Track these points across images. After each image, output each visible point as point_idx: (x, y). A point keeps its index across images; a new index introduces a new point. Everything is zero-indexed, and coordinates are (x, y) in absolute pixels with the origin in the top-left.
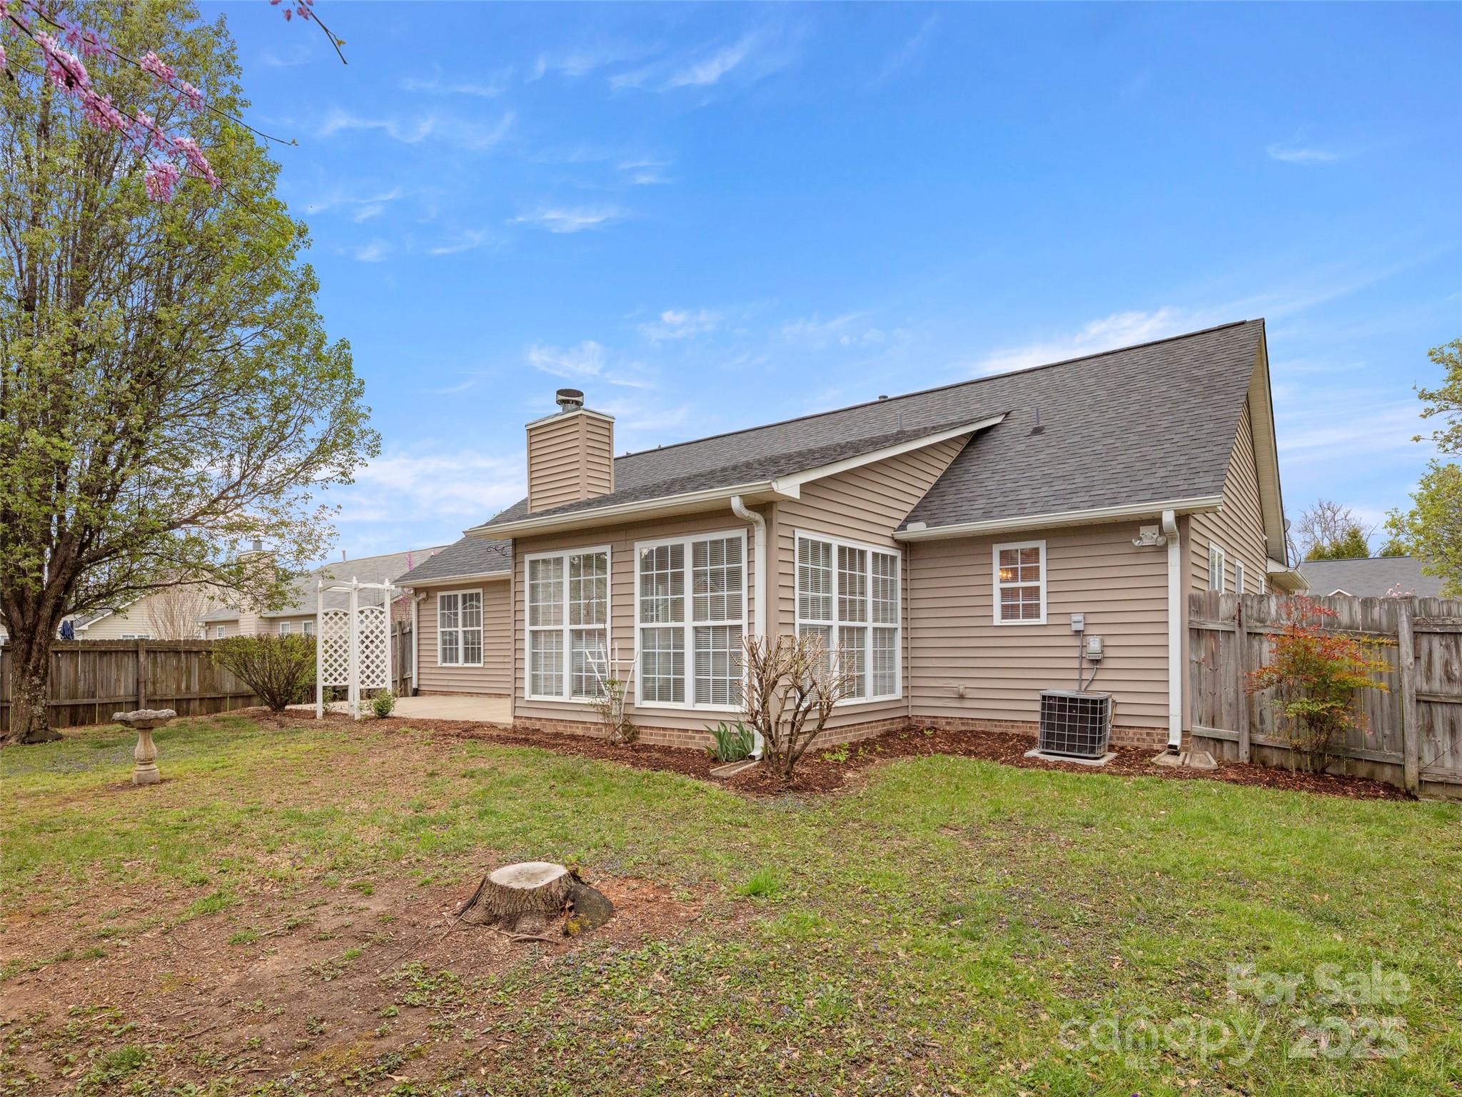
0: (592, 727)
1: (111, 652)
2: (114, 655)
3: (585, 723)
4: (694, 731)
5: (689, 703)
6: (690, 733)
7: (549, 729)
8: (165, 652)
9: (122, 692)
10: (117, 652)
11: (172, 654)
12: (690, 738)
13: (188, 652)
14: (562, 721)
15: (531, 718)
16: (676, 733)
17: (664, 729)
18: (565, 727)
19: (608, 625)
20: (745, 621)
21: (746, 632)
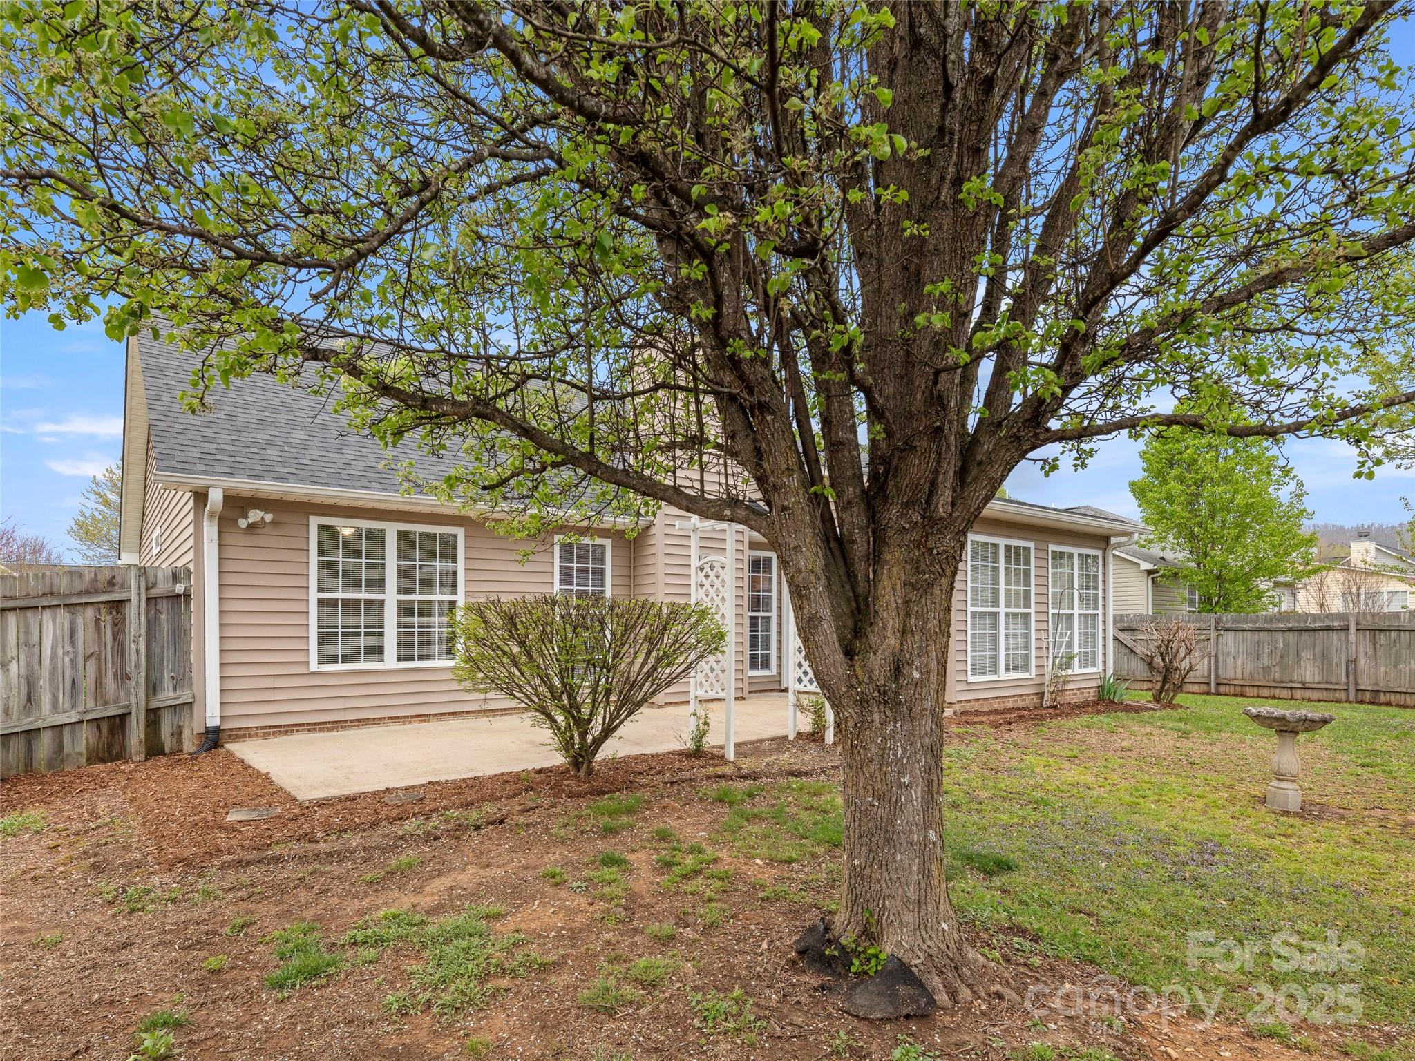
0: (1019, 699)
4: (1077, 689)
5: (1076, 669)
7: (986, 708)
14: (997, 698)
15: (970, 701)
16: (1069, 692)
18: (999, 703)
19: (1032, 610)
20: (1100, 612)
21: (1101, 618)
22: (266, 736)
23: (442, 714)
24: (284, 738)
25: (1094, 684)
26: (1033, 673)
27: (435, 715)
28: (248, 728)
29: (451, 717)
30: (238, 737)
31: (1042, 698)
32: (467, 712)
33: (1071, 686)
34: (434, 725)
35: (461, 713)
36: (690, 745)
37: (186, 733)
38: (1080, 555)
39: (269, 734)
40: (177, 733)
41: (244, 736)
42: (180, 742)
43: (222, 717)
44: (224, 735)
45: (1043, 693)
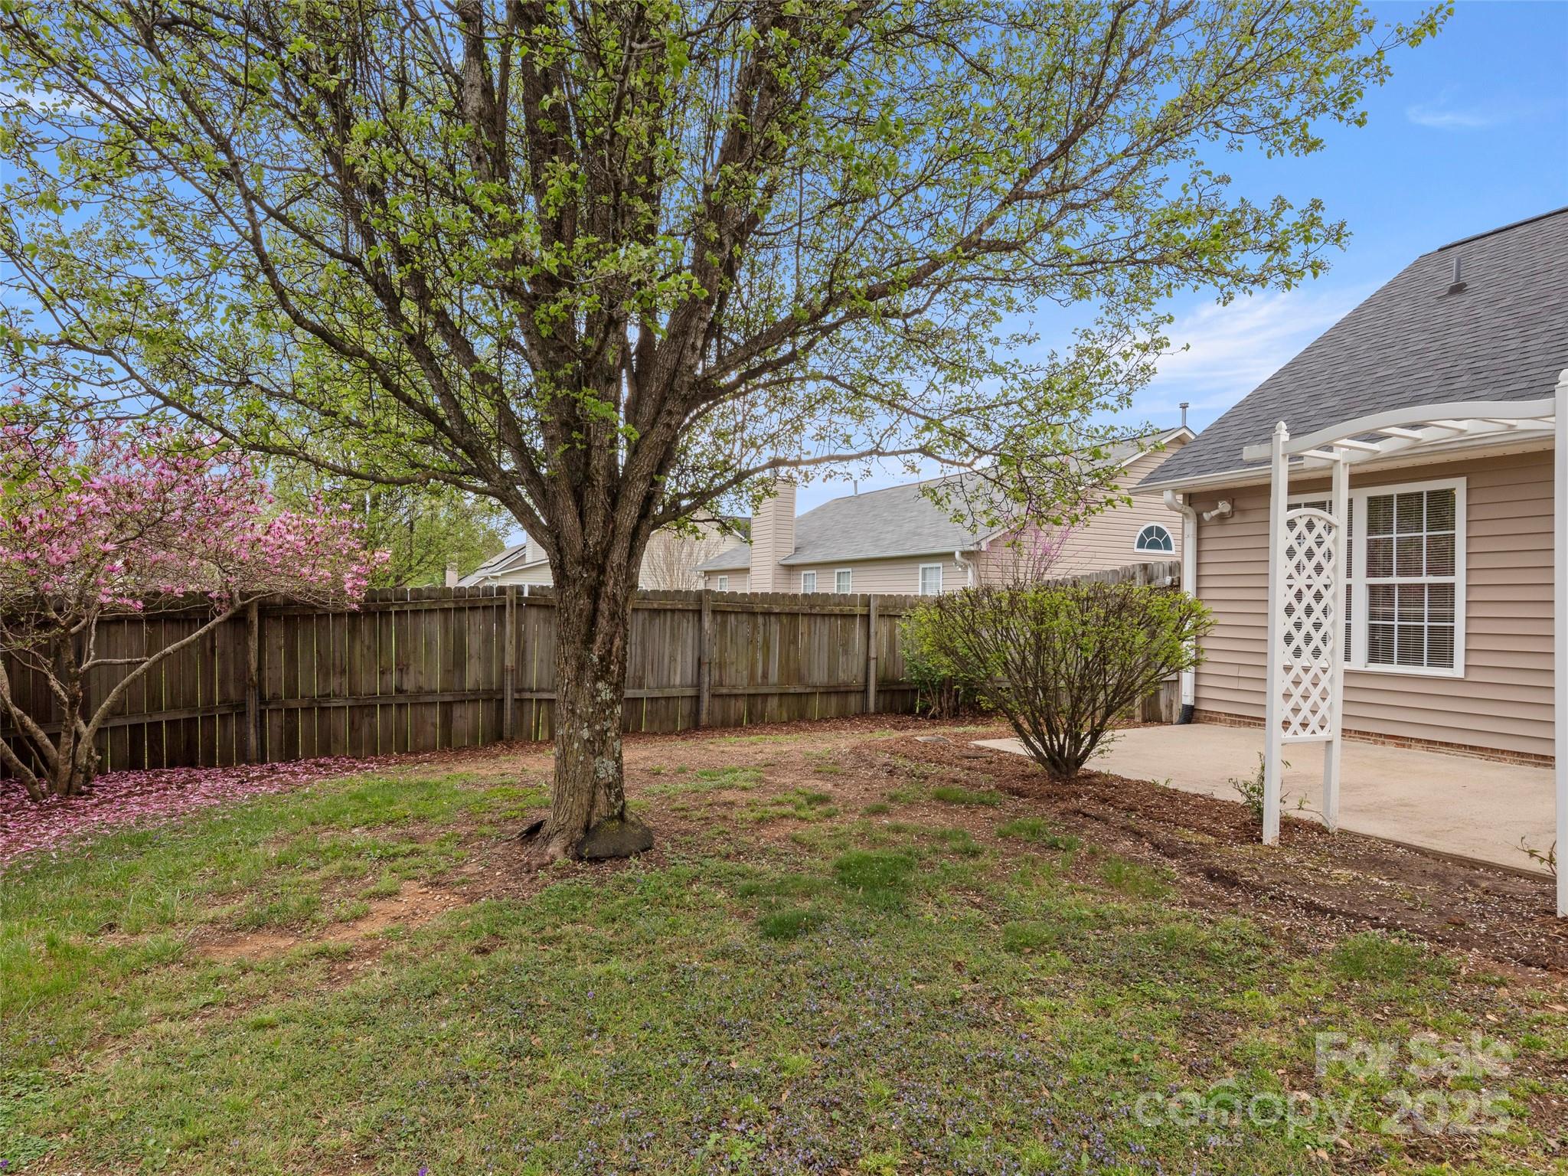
1: (665, 611)
2: (669, 614)
8: (736, 613)
9: (678, 681)
10: (673, 611)
11: (745, 617)
13: (767, 614)
22: (1233, 723)
23: (1429, 742)
27: (1419, 741)
28: (1218, 713)
29: (1445, 749)
30: (1211, 719)
34: (1418, 754)
35: (1459, 746)
40: (1170, 706)
41: (1215, 720)
43: (1197, 699)
44: (1196, 714)
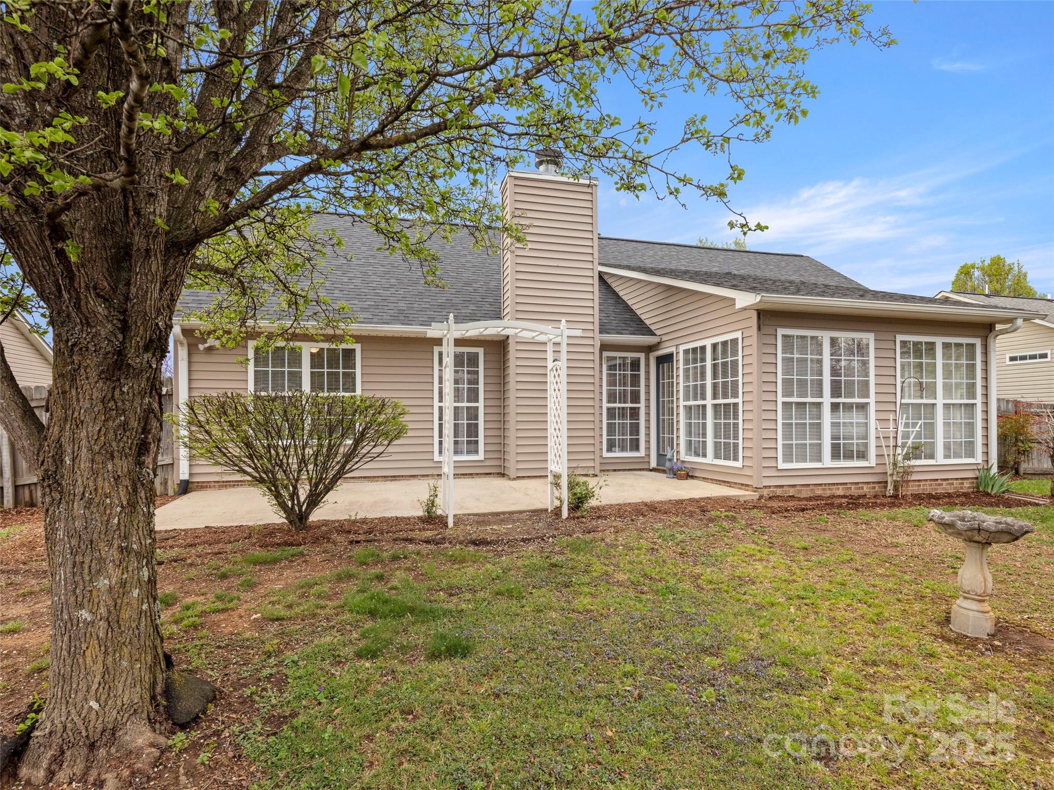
0: (853, 487)
3: (846, 484)
4: (942, 480)
5: (940, 459)
6: (939, 482)
7: (805, 494)
12: (940, 485)
14: (821, 485)
15: (782, 486)
16: (929, 482)
17: (919, 481)
18: (824, 490)
19: (872, 400)
20: (979, 401)
21: (979, 408)
22: (220, 487)
24: (233, 489)
25: (971, 475)
26: (872, 461)
28: (208, 482)
30: (202, 487)
31: (886, 487)
32: (365, 477)
33: (914, 477)
35: (359, 478)
36: (420, 513)
37: (170, 483)
38: (946, 346)
39: (222, 486)
40: (165, 483)
41: (206, 487)
42: (166, 489)
43: (190, 474)
44: (190, 486)
45: (886, 482)
